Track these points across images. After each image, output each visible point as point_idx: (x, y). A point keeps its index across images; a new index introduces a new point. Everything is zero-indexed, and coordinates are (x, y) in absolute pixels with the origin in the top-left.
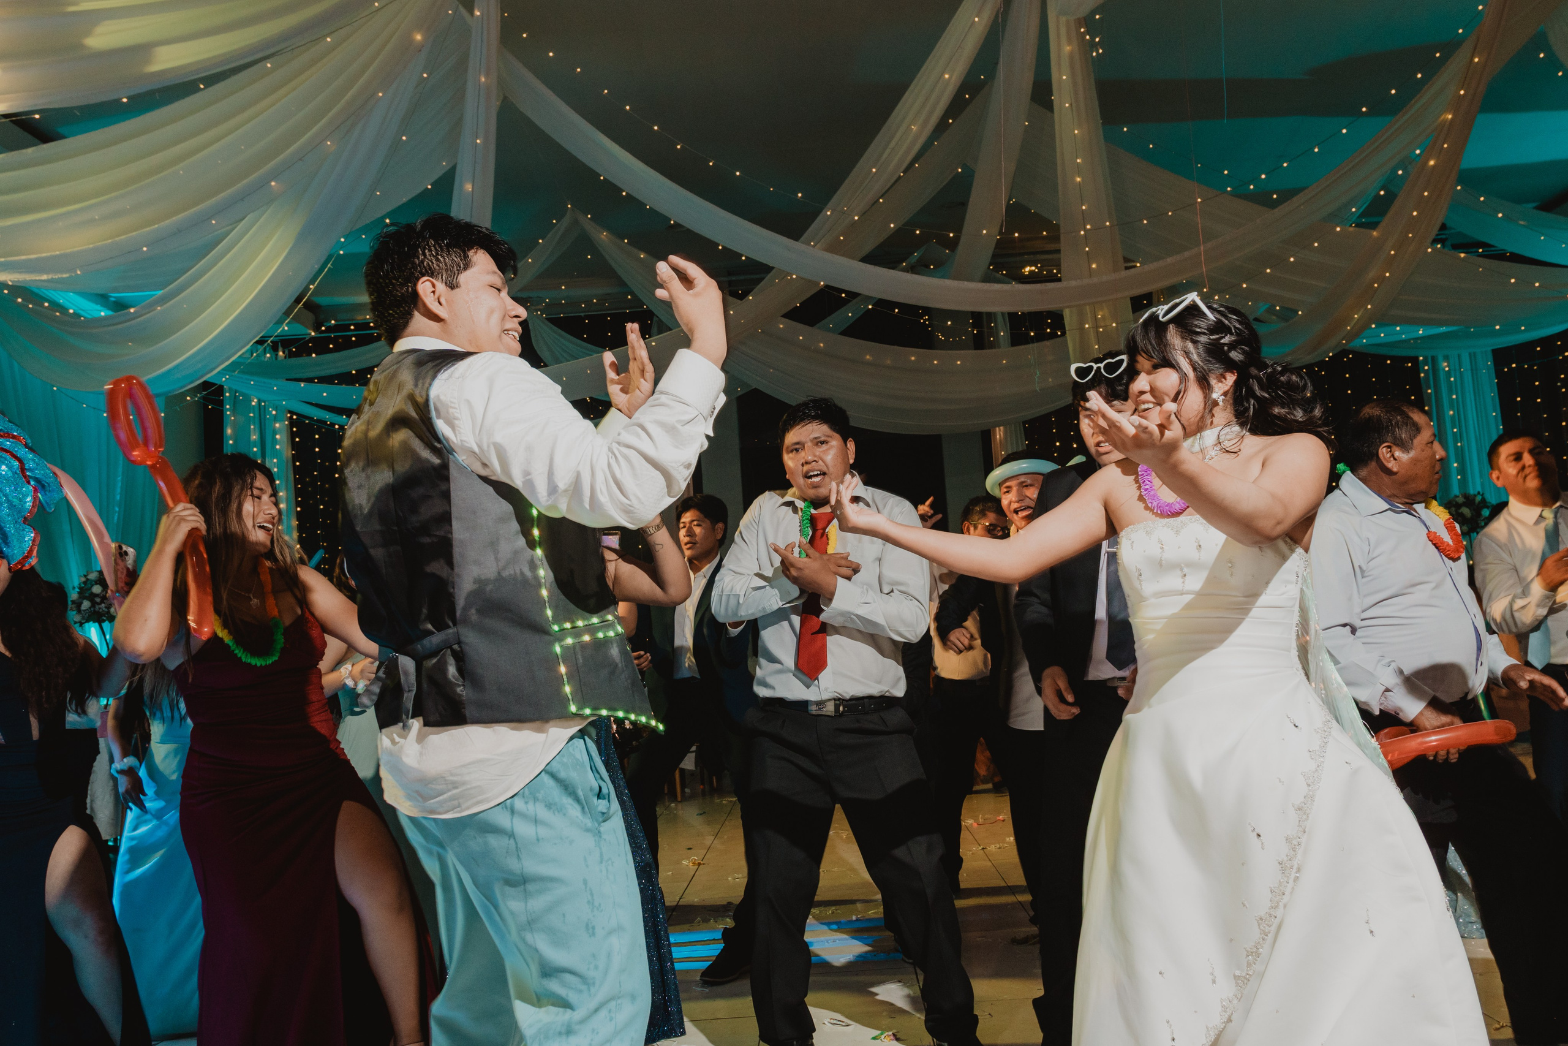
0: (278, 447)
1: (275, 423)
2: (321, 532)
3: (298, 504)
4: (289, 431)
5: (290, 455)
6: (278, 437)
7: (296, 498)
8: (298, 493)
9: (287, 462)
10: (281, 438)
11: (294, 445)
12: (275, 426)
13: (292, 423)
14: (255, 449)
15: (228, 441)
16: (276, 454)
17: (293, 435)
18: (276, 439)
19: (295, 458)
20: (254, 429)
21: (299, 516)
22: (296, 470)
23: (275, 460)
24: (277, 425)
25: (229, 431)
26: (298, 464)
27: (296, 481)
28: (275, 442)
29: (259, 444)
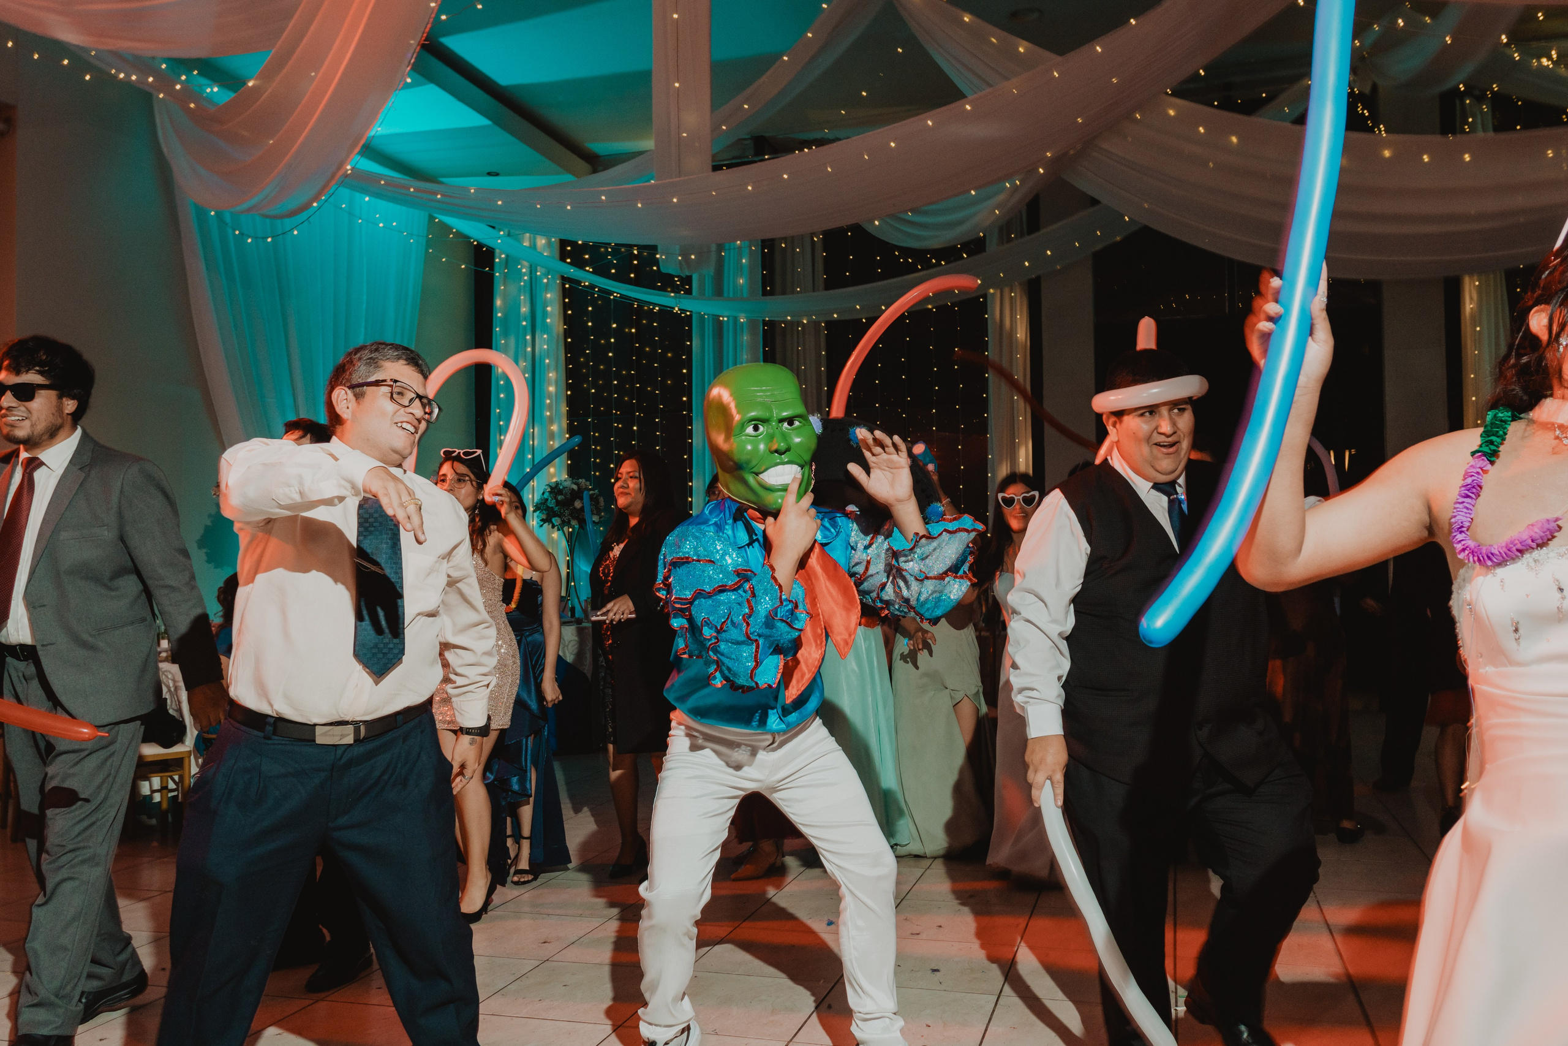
0: (548, 320)
1: (546, 293)
2: (593, 420)
3: (569, 387)
4: (562, 302)
5: (561, 331)
6: (549, 309)
7: (567, 380)
8: (569, 374)
9: (558, 340)
10: (552, 311)
11: (567, 319)
12: (546, 297)
13: (565, 293)
14: (524, 323)
15: (496, 314)
16: (546, 328)
17: (565, 307)
18: (547, 311)
19: (567, 334)
20: (524, 299)
21: (570, 401)
22: (568, 348)
23: (545, 336)
24: (549, 295)
25: (498, 302)
26: (569, 340)
27: (568, 361)
28: (545, 314)
29: (529, 319)
